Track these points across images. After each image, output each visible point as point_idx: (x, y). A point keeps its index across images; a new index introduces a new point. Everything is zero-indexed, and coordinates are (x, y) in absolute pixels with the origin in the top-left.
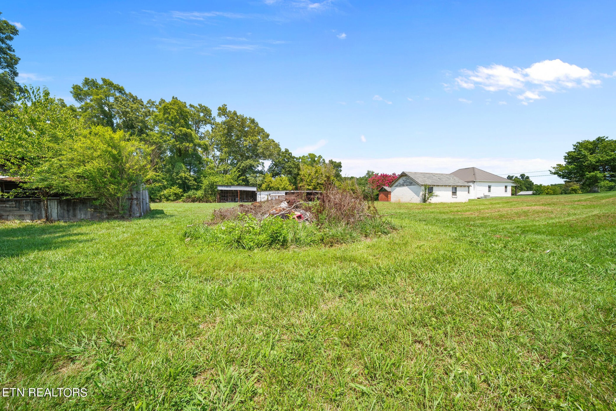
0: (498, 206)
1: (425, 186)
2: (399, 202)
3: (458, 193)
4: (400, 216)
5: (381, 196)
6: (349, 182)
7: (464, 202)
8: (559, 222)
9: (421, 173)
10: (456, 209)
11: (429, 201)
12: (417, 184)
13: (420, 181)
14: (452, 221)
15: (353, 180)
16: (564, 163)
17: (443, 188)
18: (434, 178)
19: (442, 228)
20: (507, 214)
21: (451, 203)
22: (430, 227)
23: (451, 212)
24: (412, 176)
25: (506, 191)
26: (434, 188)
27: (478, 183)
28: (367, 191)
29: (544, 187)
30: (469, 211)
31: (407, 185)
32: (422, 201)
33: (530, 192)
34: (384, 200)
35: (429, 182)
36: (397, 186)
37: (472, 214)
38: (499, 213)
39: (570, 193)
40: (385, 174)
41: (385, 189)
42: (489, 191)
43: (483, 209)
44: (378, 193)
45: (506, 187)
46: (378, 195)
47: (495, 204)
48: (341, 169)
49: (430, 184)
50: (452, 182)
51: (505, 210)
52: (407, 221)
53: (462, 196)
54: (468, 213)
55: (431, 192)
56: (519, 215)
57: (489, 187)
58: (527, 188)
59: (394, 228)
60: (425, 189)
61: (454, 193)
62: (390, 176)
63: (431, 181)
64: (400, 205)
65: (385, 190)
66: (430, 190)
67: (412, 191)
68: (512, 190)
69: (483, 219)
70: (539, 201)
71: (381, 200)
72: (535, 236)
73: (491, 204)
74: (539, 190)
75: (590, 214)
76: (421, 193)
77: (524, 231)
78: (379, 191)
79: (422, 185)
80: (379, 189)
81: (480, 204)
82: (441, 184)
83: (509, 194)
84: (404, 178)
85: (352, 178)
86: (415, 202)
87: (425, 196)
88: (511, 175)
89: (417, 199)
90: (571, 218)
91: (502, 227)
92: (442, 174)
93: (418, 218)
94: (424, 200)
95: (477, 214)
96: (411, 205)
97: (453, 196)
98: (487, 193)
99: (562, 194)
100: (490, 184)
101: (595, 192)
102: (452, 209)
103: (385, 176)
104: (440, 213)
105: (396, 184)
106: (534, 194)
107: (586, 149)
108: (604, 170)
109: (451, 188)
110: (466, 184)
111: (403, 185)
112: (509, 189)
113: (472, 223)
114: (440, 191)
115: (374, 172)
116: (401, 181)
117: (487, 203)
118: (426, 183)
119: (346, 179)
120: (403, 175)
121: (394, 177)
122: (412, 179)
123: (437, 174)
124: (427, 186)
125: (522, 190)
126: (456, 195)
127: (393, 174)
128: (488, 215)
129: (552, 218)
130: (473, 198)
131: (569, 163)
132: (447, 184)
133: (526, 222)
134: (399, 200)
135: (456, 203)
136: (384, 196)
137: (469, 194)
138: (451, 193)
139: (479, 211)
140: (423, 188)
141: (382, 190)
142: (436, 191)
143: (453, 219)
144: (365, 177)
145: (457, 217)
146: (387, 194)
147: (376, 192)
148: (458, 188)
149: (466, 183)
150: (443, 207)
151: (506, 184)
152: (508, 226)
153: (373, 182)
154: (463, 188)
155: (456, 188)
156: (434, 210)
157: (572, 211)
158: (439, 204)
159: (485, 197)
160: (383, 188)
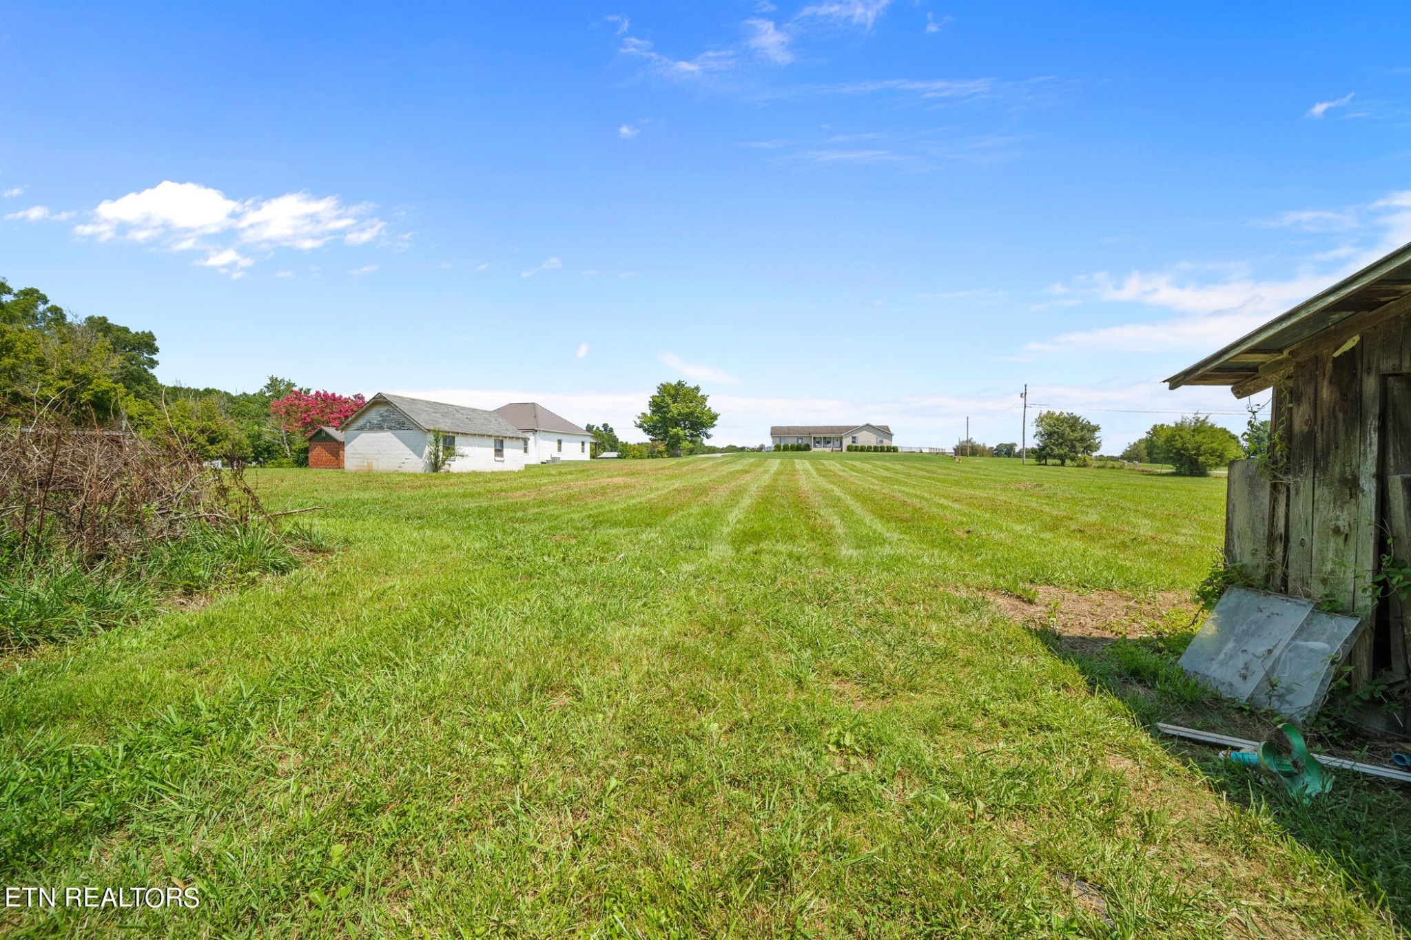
0: (569, 477)
1: (436, 433)
2: (370, 470)
3: (506, 451)
4: (355, 511)
5: (317, 452)
6: (191, 404)
7: (516, 470)
8: (641, 503)
9: (428, 402)
10: (498, 486)
11: (446, 467)
12: (418, 427)
13: (423, 420)
14: (482, 512)
15: (214, 399)
16: (648, 412)
17: (477, 440)
18: (457, 415)
19: (457, 533)
20: (579, 492)
21: (493, 473)
22: (428, 533)
23: (488, 491)
24: (403, 407)
25: (583, 451)
26: (458, 440)
27: (542, 434)
28: (267, 437)
29: (630, 446)
30: (521, 488)
31: (390, 428)
32: (429, 468)
33: (615, 454)
34: (327, 465)
35: (445, 425)
36: (361, 429)
37: (524, 495)
38: (570, 491)
39: (656, 457)
40: (330, 393)
41: (327, 434)
42: (560, 450)
43: (545, 484)
44: (307, 444)
45: (583, 443)
46: (306, 450)
47: (566, 473)
48: (155, 357)
49: (447, 429)
50: (493, 429)
51: (578, 484)
52: (371, 523)
53: (514, 459)
54: (519, 493)
55: (448, 448)
56: (594, 493)
57: (560, 442)
58: (611, 446)
59: (316, 549)
60: (437, 441)
61: (499, 452)
62: (346, 401)
63: (450, 421)
64: (368, 478)
65: (330, 438)
66: (448, 442)
67: (404, 442)
68: (592, 450)
69: (542, 504)
70: (622, 469)
71: (318, 464)
72: (610, 531)
73: (560, 474)
74: (625, 452)
75: (671, 488)
76: (428, 450)
77: (597, 524)
78: (310, 440)
79: (429, 430)
80: (309, 435)
81: (543, 475)
82: (472, 432)
83: (586, 456)
84: (382, 410)
85: (208, 392)
86: (412, 470)
87: (437, 457)
88: (591, 424)
89: (416, 464)
90: (652, 496)
91: (567, 517)
92: (474, 410)
93: (404, 512)
94: (436, 467)
95: (533, 495)
96: (401, 478)
97: (497, 459)
98: (556, 454)
99: (648, 457)
100: (560, 437)
101: (678, 456)
102: (490, 486)
103: (329, 400)
104: (464, 496)
105: (361, 422)
106: (619, 457)
107: (669, 395)
108: (685, 428)
109: (492, 441)
110: (521, 435)
111: (380, 427)
112: (587, 446)
113: (520, 514)
114: (470, 445)
115: (294, 385)
116: (373, 416)
117: (553, 472)
118: (437, 427)
119: (175, 392)
120: (380, 401)
121: (357, 405)
122: (403, 414)
123: (463, 408)
124: (441, 434)
125: (605, 450)
126: (502, 456)
127: (355, 397)
128: (551, 495)
129: (633, 497)
130: (534, 463)
131: (654, 412)
132: (484, 433)
133: (601, 506)
134: (370, 465)
135: (502, 473)
136: (325, 455)
137: (526, 455)
138: (492, 450)
139: (538, 487)
140: (431, 437)
141: (319, 438)
142: (461, 446)
143: (487, 509)
144: (262, 394)
145: (496, 503)
146: (336, 448)
147: (300, 442)
148: (506, 443)
149: (520, 432)
150: (473, 482)
151: (583, 439)
152: (576, 516)
153: (287, 413)
154: (515, 442)
155: (502, 441)
156: (451, 489)
157: (655, 485)
158: (468, 474)
159: (554, 460)
160: (321, 430)
